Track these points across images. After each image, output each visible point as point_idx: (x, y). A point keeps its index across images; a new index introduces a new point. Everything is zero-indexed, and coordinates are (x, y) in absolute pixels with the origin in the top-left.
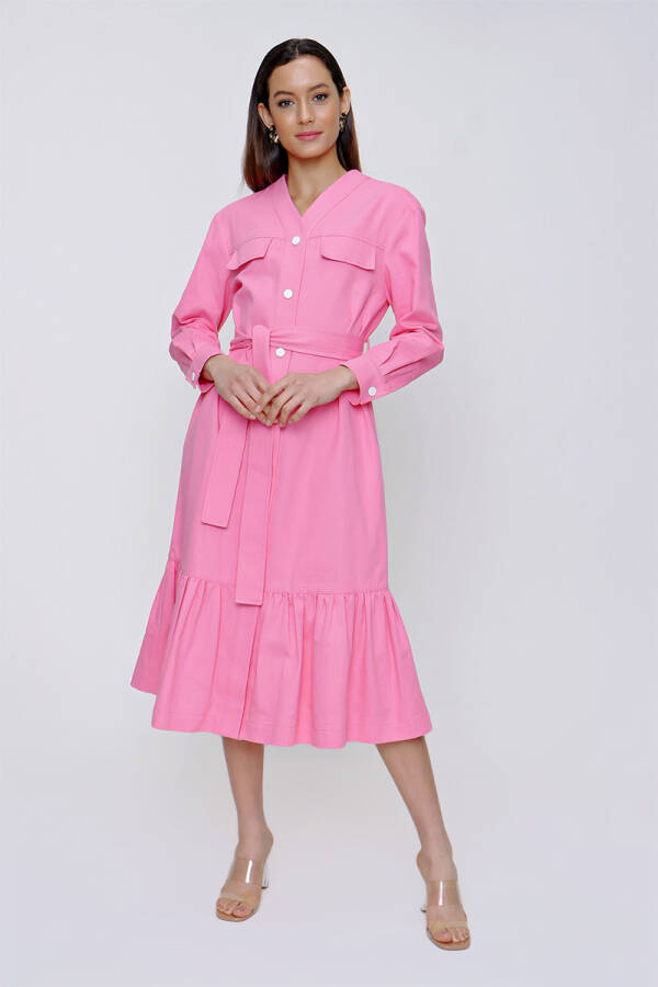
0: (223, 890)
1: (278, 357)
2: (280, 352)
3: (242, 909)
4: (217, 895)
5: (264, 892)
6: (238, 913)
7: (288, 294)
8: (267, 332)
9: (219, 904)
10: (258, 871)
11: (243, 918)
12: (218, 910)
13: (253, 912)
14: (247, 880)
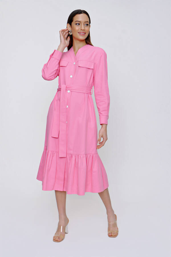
0: (55, 234)
1: (68, 93)
2: (69, 91)
3: (59, 239)
4: (54, 235)
5: (66, 235)
6: (58, 240)
7: (71, 76)
8: (66, 86)
9: (54, 237)
10: (64, 229)
11: (60, 241)
12: (54, 239)
13: (62, 240)
14: (61, 231)
